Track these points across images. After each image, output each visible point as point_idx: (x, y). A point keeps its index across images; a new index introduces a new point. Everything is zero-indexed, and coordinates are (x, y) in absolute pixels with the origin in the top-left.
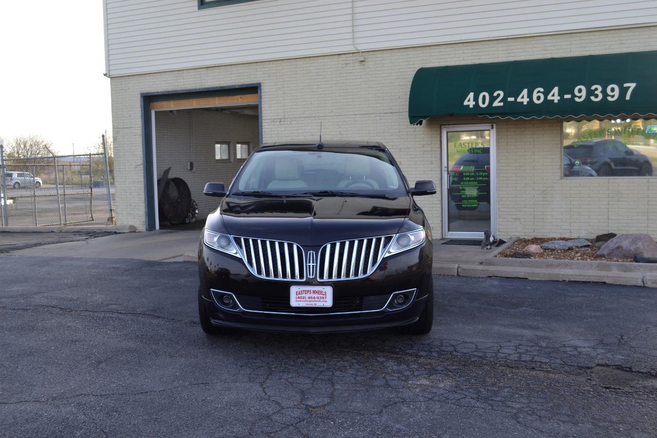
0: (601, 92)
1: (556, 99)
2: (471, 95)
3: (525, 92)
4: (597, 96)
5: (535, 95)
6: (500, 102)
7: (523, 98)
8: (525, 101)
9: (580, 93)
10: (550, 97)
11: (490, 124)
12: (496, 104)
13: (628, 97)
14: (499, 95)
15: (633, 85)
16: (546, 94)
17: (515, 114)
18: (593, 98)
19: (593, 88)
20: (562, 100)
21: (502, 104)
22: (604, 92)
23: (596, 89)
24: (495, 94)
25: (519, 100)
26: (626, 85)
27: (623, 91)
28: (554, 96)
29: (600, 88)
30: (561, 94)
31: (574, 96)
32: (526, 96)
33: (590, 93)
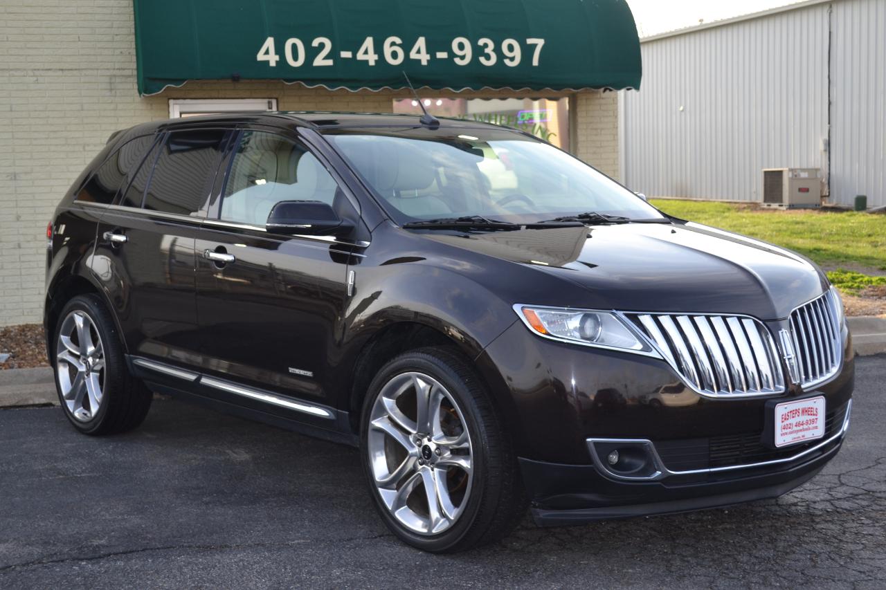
0: (494, 50)
1: (424, 58)
2: (270, 42)
3: (369, 42)
4: (488, 57)
5: (387, 50)
6: (326, 58)
7: (367, 53)
8: (372, 59)
9: (462, 51)
10: (413, 55)
11: (266, 101)
12: (319, 61)
13: (535, 62)
14: (322, 46)
15: (540, 42)
16: (407, 47)
17: (354, 83)
18: (482, 60)
19: (481, 42)
20: (433, 59)
21: (330, 62)
22: (498, 50)
23: (486, 45)
24: (315, 43)
25: (360, 56)
26: (530, 41)
27: (528, 51)
28: (420, 52)
29: (491, 45)
30: (431, 50)
31: (452, 55)
32: (371, 50)
33: (478, 51)
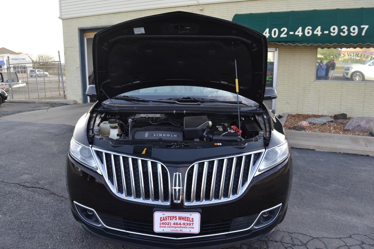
0: (347, 30)
1: (319, 33)
2: (267, 30)
3: (300, 29)
4: (344, 33)
5: (306, 31)
6: (285, 34)
7: (299, 32)
8: (300, 34)
9: (334, 30)
10: (315, 32)
11: (275, 48)
12: (282, 36)
13: (363, 34)
14: (284, 30)
15: (366, 27)
16: (313, 30)
17: (293, 42)
18: (342, 34)
19: (342, 27)
20: (323, 34)
21: (286, 36)
22: (349, 30)
23: (344, 28)
24: (282, 30)
25: (296, 33)
26: (362, 26)
27: (360, 30)
28: (318, 32)
29: (346, 28)
30: (322, 30)
31: (330, 32)
32: (301, 31)
33: (340, 30)
